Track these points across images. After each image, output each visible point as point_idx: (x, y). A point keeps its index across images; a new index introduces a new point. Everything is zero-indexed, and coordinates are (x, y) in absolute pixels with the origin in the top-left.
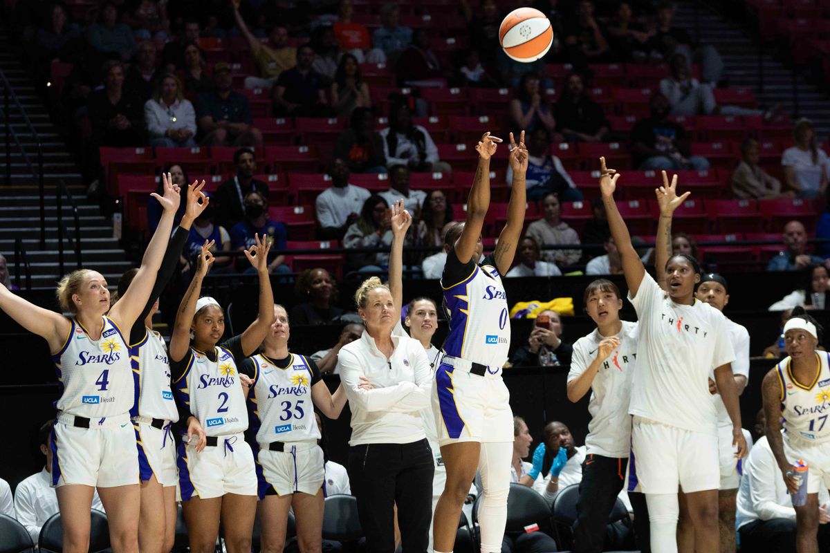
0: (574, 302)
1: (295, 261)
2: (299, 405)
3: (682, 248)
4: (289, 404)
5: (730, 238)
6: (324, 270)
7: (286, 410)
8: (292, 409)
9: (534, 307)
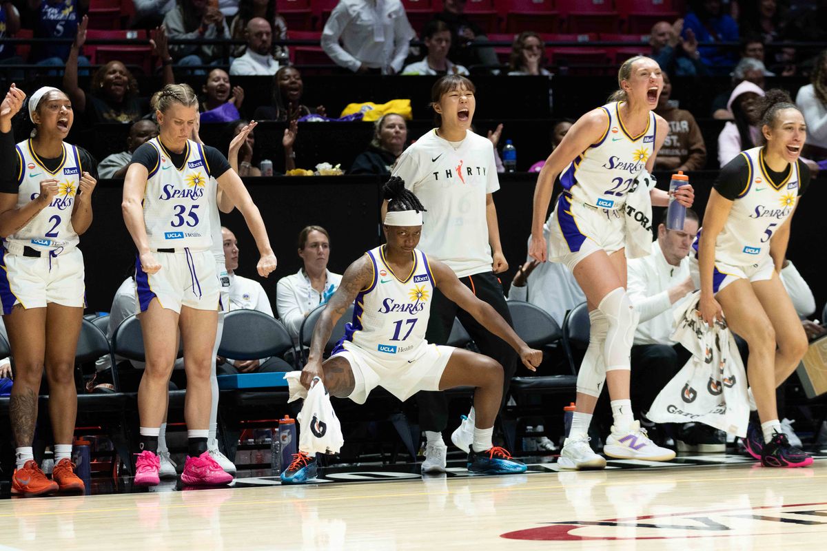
0: (412, 105)
1: (98, 52)
2: (194, 210)
3: (535, 48)
4: (183, 209)
5: (582, 38)
6: (119, 62)
7: (178, 215)
8: (185, 215)
9: (367, 109)
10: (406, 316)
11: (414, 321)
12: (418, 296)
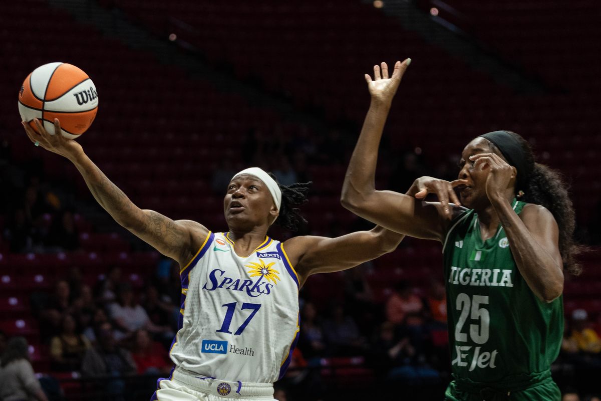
10: (242, 297)
11: (256, 307)
12: (262, 272)
